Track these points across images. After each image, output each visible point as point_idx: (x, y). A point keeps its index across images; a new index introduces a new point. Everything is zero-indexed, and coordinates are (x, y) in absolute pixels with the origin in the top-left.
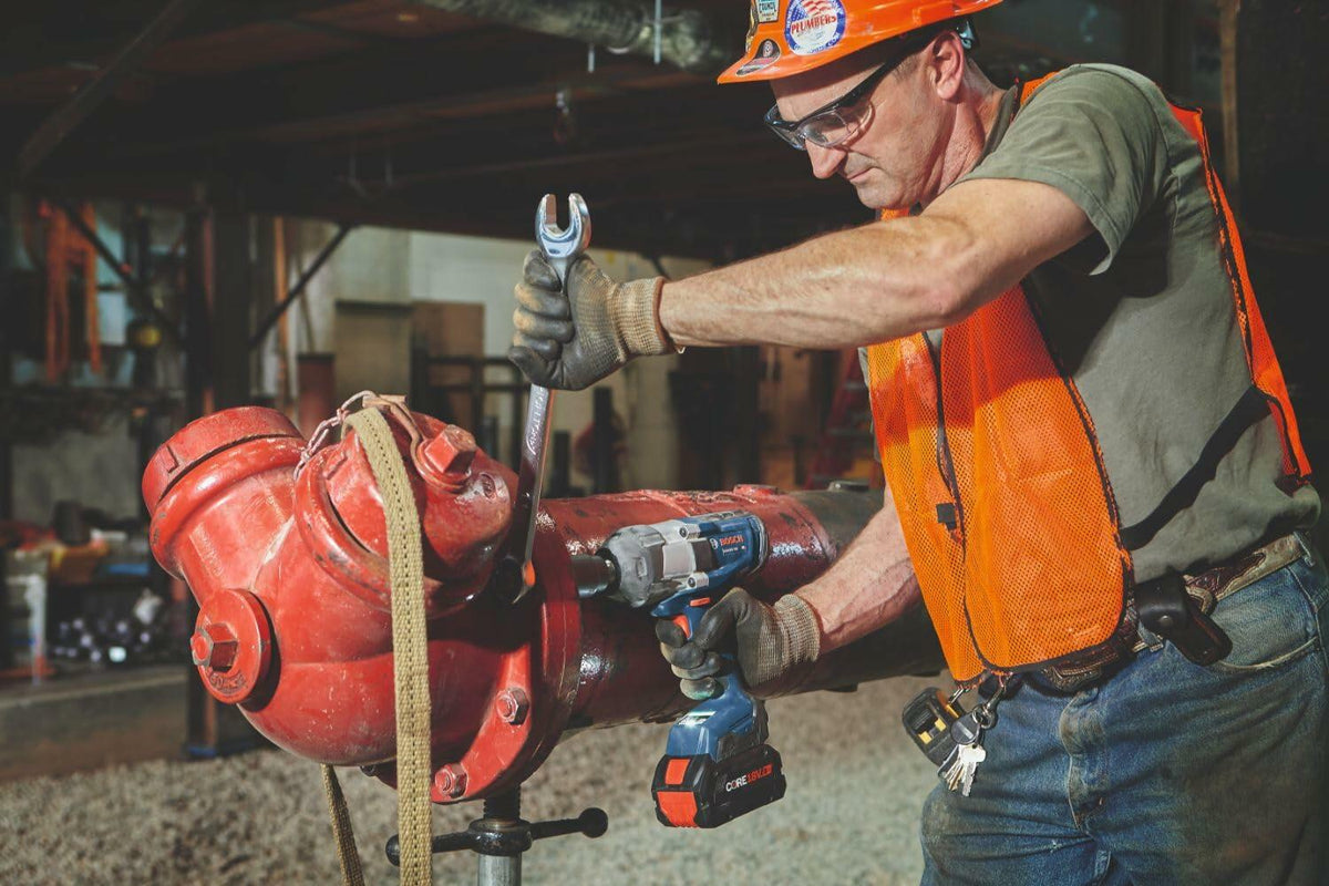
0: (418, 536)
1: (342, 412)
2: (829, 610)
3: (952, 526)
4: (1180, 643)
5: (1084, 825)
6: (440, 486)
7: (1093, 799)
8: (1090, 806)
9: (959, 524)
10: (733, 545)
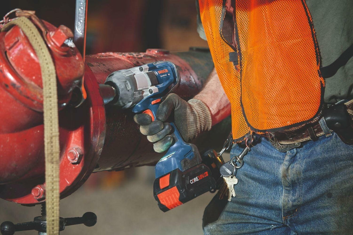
0: (55, 75)
1: (6, 18)
2: (212, 104)
3: (236, 63)
4: (340, 134)
5: (287, 221)
6: (58, 53)
7: (294, 208)
8: (291, 212)
9: (239, 62)
10: (164, 74)
